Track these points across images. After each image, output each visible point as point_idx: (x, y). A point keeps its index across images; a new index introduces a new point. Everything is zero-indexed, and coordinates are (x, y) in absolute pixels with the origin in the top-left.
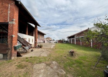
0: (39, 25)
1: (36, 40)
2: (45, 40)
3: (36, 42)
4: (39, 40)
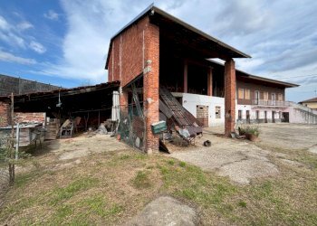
0: (240, 56)
1: (229, 110)
2: (291, 111)
3: (228, 115)
4: (258, 112)
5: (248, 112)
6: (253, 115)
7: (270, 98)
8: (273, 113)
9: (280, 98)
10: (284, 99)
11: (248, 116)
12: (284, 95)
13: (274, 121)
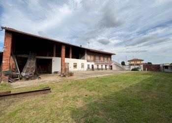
2: (113, 65)
4: (98, 65)
5: (93, 65)
6: (95, 67)
7: (104, 59)
8: (106, 66)
9: (109, 59)
10: (111, 60)
11: (93, 67)
12: (111, 58)
13: (106, 69)
